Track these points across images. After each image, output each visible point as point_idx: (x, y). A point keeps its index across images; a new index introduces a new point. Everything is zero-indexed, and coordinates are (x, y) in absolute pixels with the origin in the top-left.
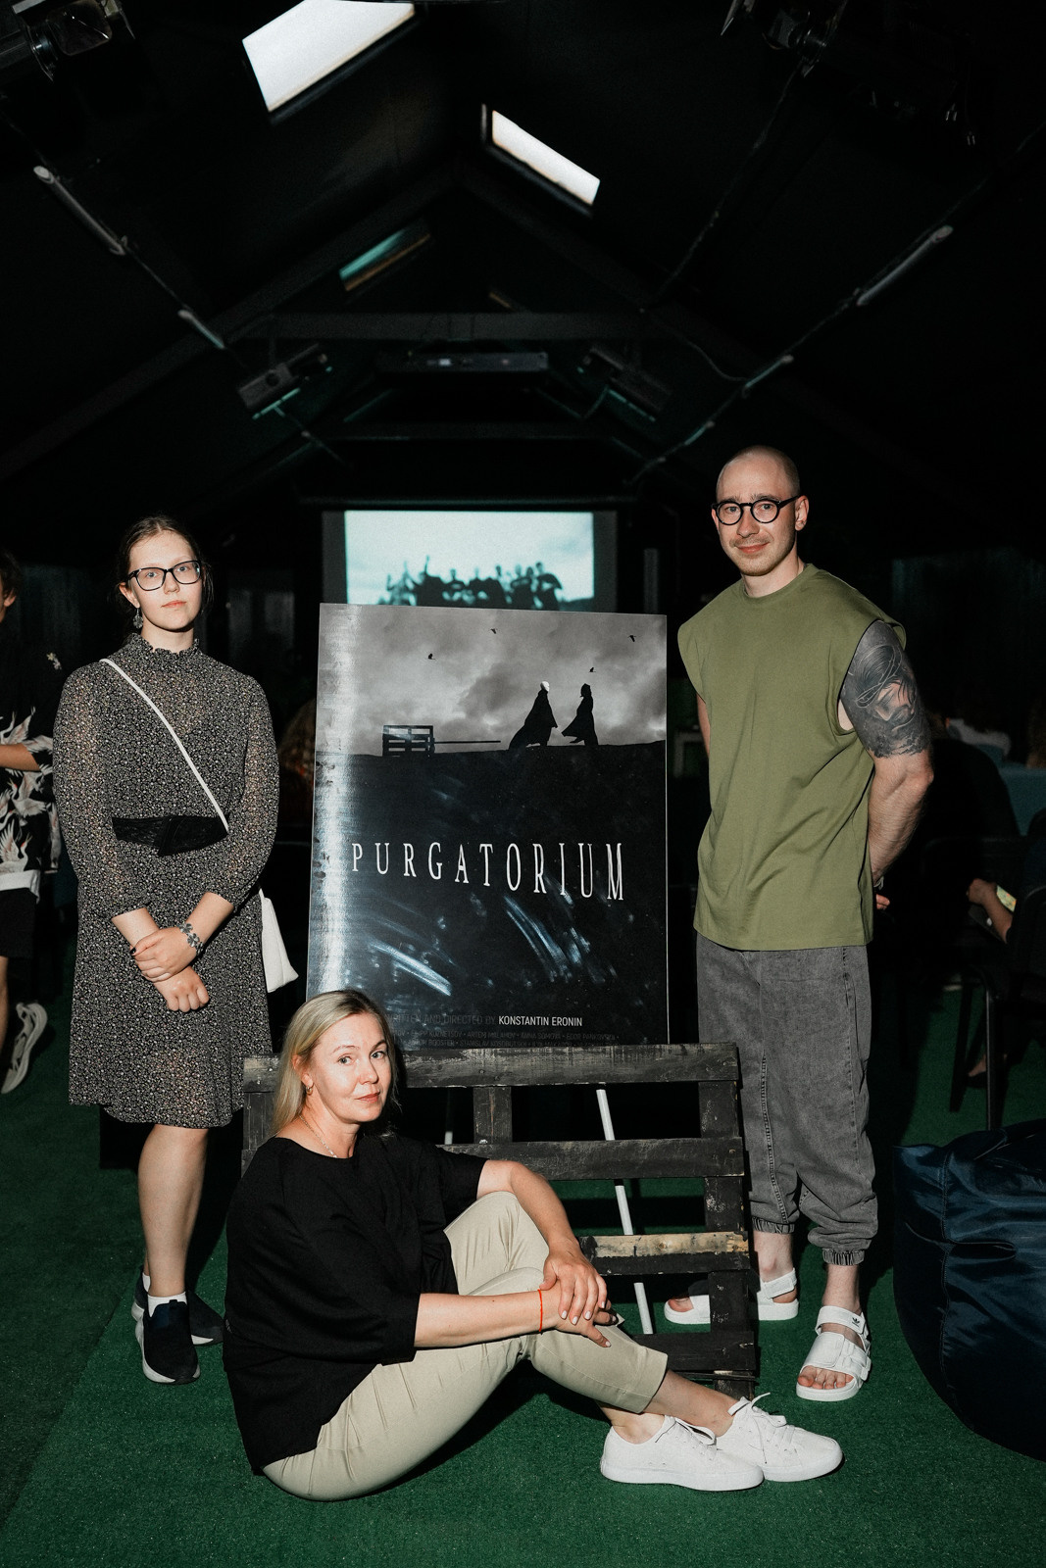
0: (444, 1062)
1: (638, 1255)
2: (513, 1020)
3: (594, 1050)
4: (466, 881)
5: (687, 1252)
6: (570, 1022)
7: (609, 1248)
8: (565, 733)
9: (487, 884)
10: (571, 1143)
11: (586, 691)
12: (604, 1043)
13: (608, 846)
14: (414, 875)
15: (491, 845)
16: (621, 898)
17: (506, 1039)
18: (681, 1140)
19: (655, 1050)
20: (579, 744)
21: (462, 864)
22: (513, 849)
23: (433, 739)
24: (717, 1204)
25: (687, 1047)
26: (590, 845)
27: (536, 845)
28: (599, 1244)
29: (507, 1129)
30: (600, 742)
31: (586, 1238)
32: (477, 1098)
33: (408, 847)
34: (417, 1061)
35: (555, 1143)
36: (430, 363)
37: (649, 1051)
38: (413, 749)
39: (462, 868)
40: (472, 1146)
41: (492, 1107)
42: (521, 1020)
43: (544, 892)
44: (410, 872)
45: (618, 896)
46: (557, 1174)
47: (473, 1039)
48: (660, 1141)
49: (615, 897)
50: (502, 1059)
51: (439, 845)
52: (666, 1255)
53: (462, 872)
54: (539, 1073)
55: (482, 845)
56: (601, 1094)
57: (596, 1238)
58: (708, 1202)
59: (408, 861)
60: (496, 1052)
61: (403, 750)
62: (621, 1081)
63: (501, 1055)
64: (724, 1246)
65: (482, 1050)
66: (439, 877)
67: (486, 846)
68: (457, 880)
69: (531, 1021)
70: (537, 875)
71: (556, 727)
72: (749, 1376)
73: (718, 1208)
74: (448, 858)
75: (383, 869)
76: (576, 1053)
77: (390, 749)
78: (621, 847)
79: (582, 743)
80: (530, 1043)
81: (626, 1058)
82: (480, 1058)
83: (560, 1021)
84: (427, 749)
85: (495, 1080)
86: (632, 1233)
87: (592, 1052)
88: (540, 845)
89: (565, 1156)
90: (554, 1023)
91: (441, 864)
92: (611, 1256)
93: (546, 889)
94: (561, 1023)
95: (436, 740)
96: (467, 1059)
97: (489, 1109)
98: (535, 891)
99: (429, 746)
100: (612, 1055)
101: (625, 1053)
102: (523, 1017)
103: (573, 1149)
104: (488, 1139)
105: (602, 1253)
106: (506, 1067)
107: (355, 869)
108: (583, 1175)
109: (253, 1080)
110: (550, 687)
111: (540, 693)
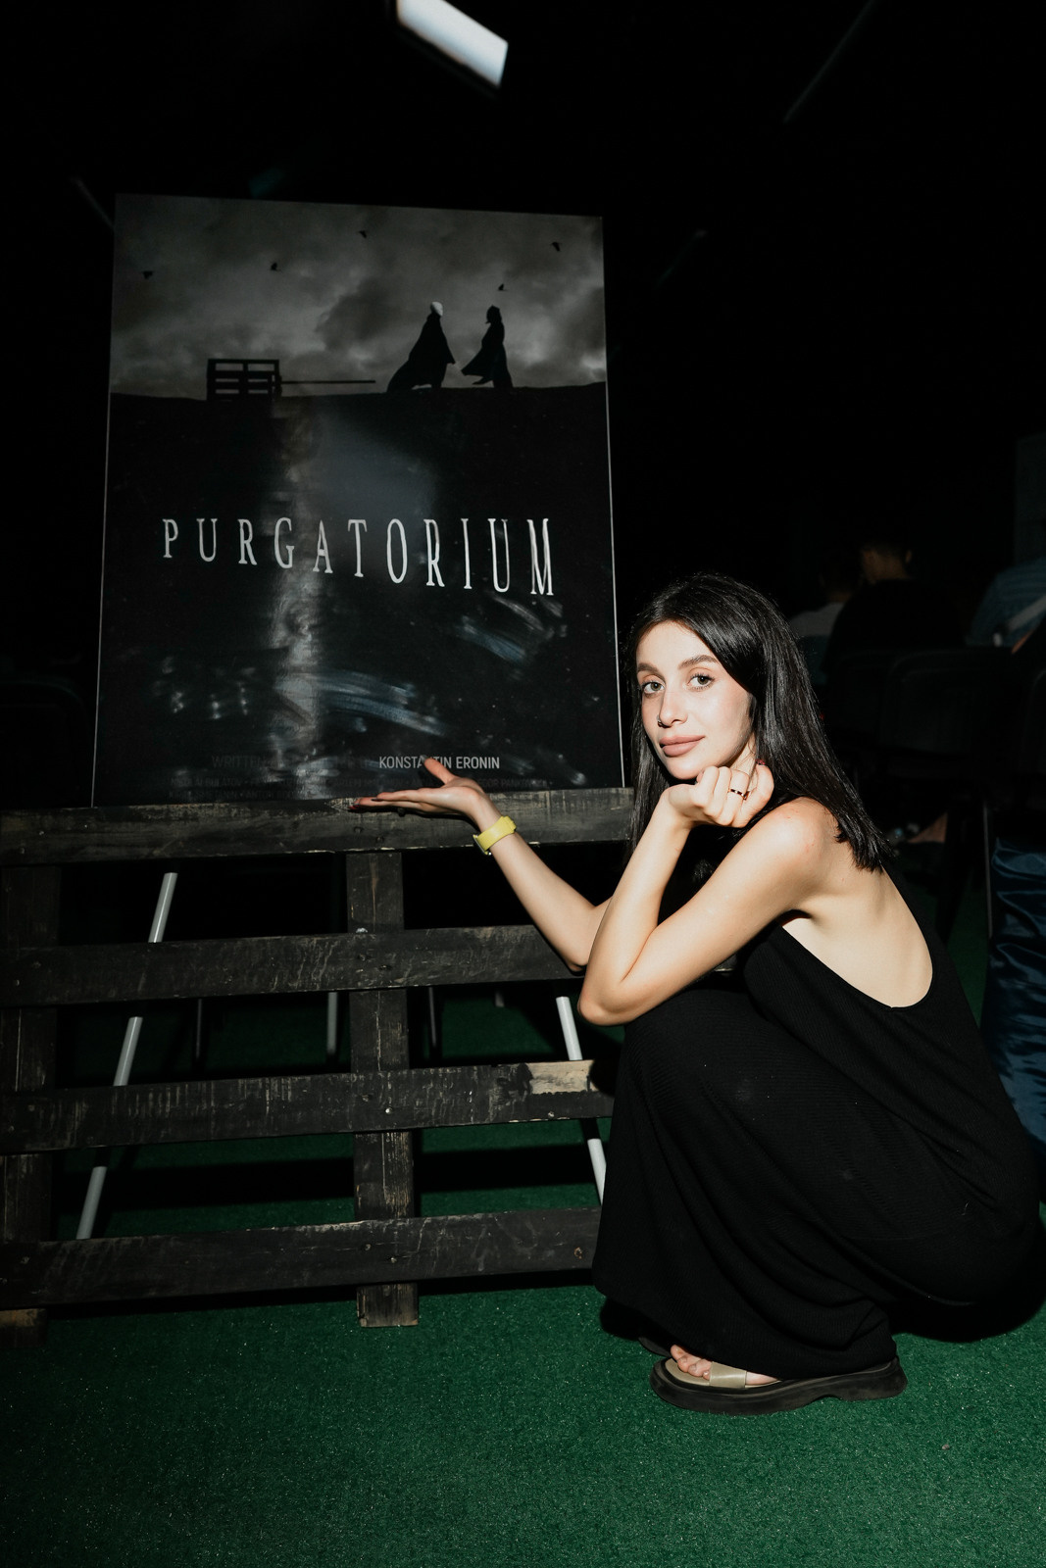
0: (301, 817)
1: (592, 1089)
2: (402, 761)
3: (522, 796)
4: (328, 569)
6: (482, 763)
7: (550, 1080)
8: (466, 371)
9: (359, 574)
10: (490, 929)
11: (494, 315)
12: (532, 787)
13: (531, 522)
14: (254, 562)
15: (363, 522)
16: (550, 593)
19: (608, 797)
20: (486, 385)
21: (322, 547)
22: (395, 526)
23: (278, 378)
26: (504, 521)
27: (428, 522)
28: (535, 1075)
29: (395, 912)
30: (516, 383)
31: (516, 1066)
32: (351, 868)
33: (245, 524)
34: (262, 817)
35: (467, 930)
37: (601, 798)
38: (251, 392)
39: (323, 553)
40: (342, 936)
41: (375, 881)
42: (411, 761)
43: (441, 584)
44: (247, 558)
45: (546, 590)
46: (471, 974)
49: (542, 591)
51: (289, 521)
53: (323, 558)
54: (441, 831)
55: (351, 521)
57: (531, 1066)
59: (245, 543)
61: (236, 392)
62: (562, 840)
66: (290, 565)
67: (356, 522)
68: (316, 569)
70: (431, 562)
71: (453, 362)
74: (302, 539)
75: (208, 554)
77: (218, 391)
78: (548, 523)
79: (490, 384)
81: (569, 810)
83: (468, 762)
84: (270, 391)
85: (377, 841)
86: (580, 1058)
87: (519, 800)
88: (434, 522)
89: (482, 947)
90: (460, 765)
91: (293, 547)
92: (553, 1092)
93: (444, 582)
94: (470, 764)
95: (284, 379)
96: (335, 811)
97: (370, 885)
98: (428, 584)
99: (274, 388)
100: (548, 804)
101: (567, 800)
102: (414, 758)
103: (493, 937)
104: (370, 929)
105: (540, 1088)
106: (393, 823)
107: (168, 555)
108: (508, 975)
109: (15, 847)
110: (444, 309)
111: (429, 318)
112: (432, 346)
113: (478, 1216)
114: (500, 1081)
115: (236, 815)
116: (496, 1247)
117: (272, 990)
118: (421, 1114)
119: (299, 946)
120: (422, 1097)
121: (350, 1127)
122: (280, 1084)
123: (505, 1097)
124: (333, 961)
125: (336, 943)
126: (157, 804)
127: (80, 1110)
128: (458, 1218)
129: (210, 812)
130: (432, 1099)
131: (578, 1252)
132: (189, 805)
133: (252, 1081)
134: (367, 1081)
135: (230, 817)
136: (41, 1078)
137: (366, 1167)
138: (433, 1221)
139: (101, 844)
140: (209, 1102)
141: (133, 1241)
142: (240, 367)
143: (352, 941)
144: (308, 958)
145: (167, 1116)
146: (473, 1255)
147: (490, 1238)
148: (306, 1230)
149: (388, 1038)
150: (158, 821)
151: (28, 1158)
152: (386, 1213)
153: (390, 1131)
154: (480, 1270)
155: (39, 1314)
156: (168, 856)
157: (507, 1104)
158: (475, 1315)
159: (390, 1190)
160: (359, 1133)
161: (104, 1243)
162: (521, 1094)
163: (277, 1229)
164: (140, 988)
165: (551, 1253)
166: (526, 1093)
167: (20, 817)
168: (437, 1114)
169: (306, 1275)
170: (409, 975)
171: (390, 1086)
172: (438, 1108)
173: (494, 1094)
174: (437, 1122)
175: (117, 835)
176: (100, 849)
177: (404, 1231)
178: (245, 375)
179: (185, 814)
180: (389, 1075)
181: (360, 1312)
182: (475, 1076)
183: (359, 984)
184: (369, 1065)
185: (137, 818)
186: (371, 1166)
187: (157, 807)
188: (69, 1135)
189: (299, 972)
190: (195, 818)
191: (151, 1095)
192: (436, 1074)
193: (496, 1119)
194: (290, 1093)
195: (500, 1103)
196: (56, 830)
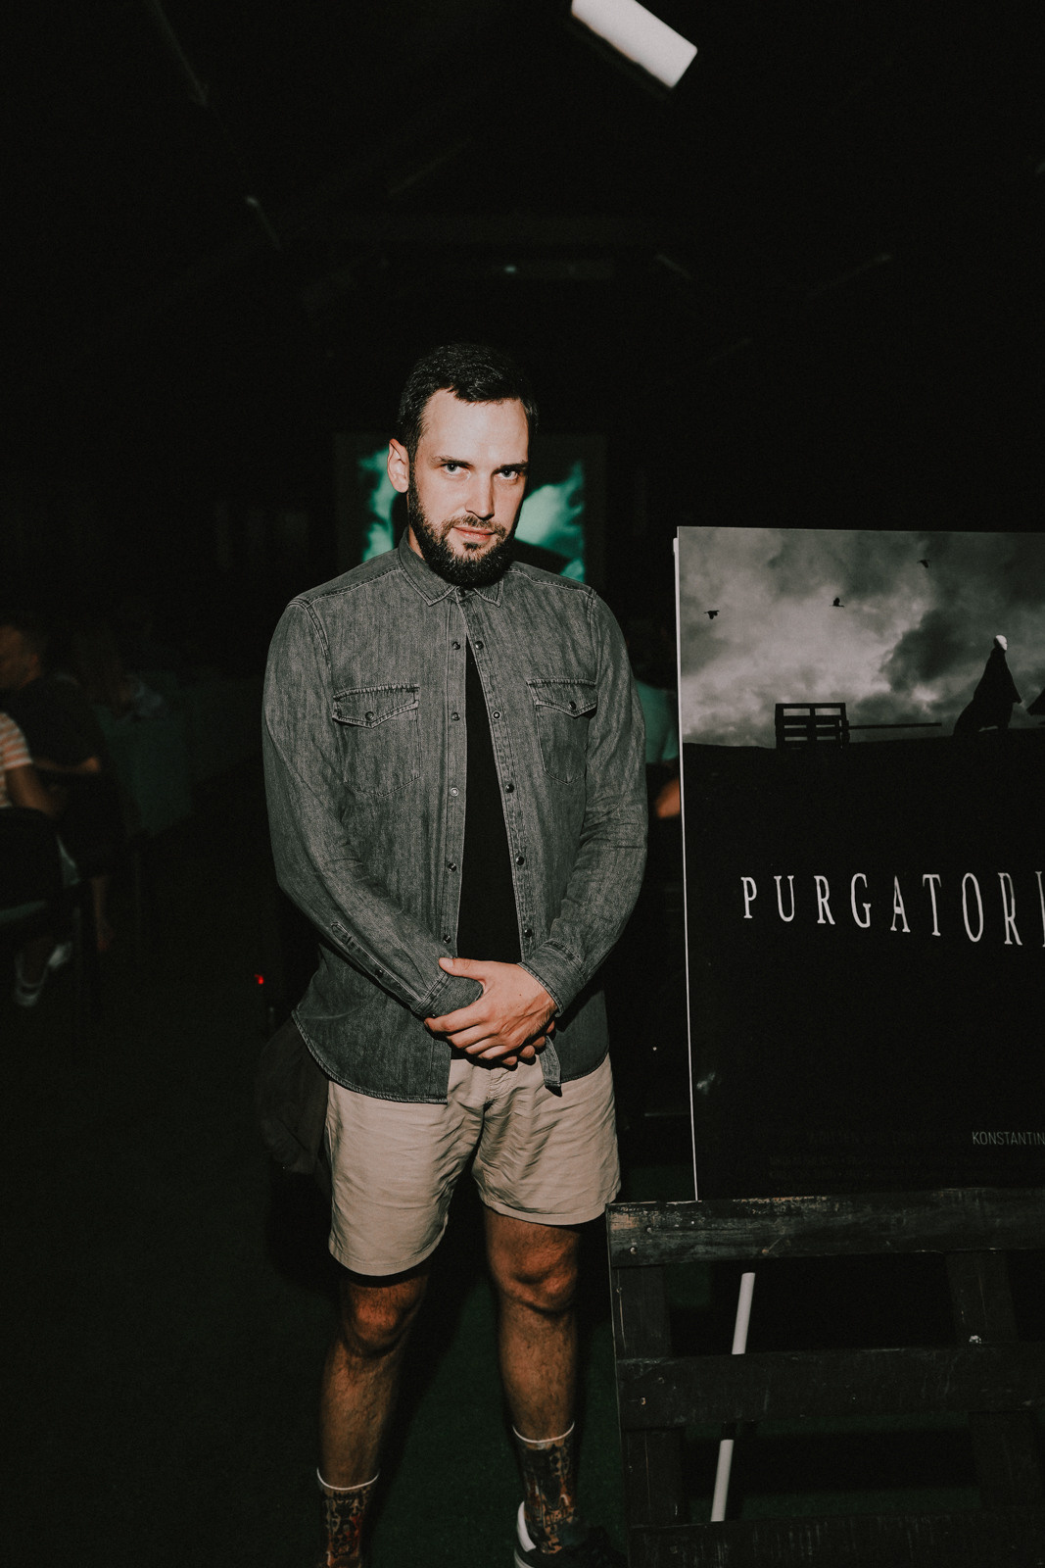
0: (904, 1212)
2: (992, 1138)
4: (906, 929)
8: (1033, 709)
9: (936, 933)
14: (832, 922)
15: (937, 876)
21: (898, 905)
22: (970, 881)
23: (846, 723)
27: (1002, 875)
29: (1007, 1317)
32: (957, 1269)
33: (821, 881)
34: (865, 1211)
38: (818, 738)
39: (899, 910)
40: (957, 1349)
41: (982, 1281)
42: (1004, 1136)
43: (1020, 943)
44: (825, 917)
50: (989, 1207)
51: (864, 877)
53: (899, 916)
55: (925, 876)
59: (823, 902)
60: (980, 1193)
61: (804, 739)
63: (988, 1199)
65: (959, 1191)
66: (868, 925)
67: (930, 877)
68: (893, 928)
69: (1017, 1139)
70: (1007, 919)
71: (1019, 701)
74: (879, 895)
75: (787, 915)
77: (788, 739)
82: (957, 1206)
84: (838, 737)
85: (984, 1241)
88: (1008, 875)
91: (870, 905)
93: (1021, 940)
95: (851, 724)
96: (939, 1204)
97: (977, 1286)
98: (1006, 942)
99: (841, 733)
102: (1007, 1133)
106: (998, 1220)
107: (748, 916)
109: (626, 1246)
110: (1007, 643)
111: (993, 652)
112: (998, 680)
115: (839, 1209)
119: (919, 1360)
124: (956, 1379)
125: (956, 1357)
126: (758, 1197)
129: (813, 1206)
132: (791, 1199)
135: (834, 1212)
136: (673, 1509)
139: (709, 1243)
142: (807, 712)
143: (968, 1354)
144: (931, 1373)
150: (763, 1217)
156: (777, 1256)
167: (628, 1212)
175: (725, 1232)
176: (709, 1248)
178: (813, 719)
179: (789, 1207)
183: (985, 1405)
185: (742, 1213)
187: (760, 1201)
189: (923, 1390)
190: (799, 1213)
196: (665, 1227)
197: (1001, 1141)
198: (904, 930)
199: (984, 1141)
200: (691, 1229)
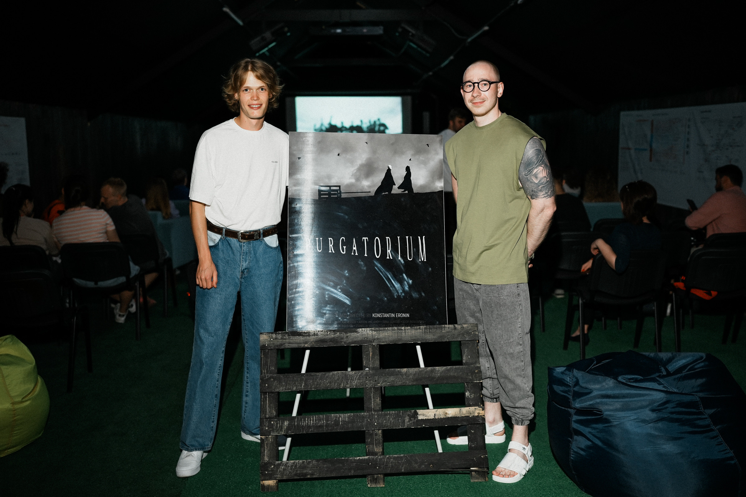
0: (349, 334)
1: (436, 418)
2: (379, 315)
4: (357, 254)
5: (458, 416)
6: (404, 315)
7: (423, 415)
8: (399, 188)
9: (366, 255)
10: (406, 369)
11: (408, 169)
12: (419, 325)
13: (419, 238)
14: (334, 252)
15: (367, 238)
16: (425, 260)
17: (376, 324)
18: (454, 367)
19: (442, 327)
20: (405, 192)
21: (354, 247)
22: (377, 239)
23: (340, 191)
24: (470, 395)
25: (456, 326)
26: (411, 237)
27: (387, 238)
28: (419, 414)
29: (377, 363)
30: (415, 191)
31: (413, 411)
32: (364, 350)
33: (331, 240)
34: (337, 334)
35: (399, 369)
36: (333, 31)
37: (439, 328)
38: (332, 196)
39: (355, 248)
40: (361, 371)
41: (371, 354)
43: (391, 258)
44: (331, 250)
46: (400, 383)
47: (361, 324)
48: (445, 367)
49: (423, 260)
50: (374, 333)
51: (344, 238)
52: (448, 418)
53: (355, 250)
54: (391, 339)
55: (363, 238)
56: (418, 348)
57: (418, 411)
58: (467, 393)
59: (331, 246)
60: (372, 329)
61: (327, 196)
62: (427, 341)
63: (374, 331)
64: (474, 413)
65: (366, 329)
66: (345, 253)
67: (365, 238)
68: (353, 254)
69: (386, 315)
70: (388, 251)
71: (395, 185)
72: (486, 470)
73: (471, 396)
74: (348, 244)
75: (320, 249)
76: (408, 329)
77: (322, 196)
78: (425, 238)
79: (407, 192)
80: (387, 325)
81: (430, 332)
82: (365, 332)
83: (399, 315)
84: (338, 196)
85: (372, 342)
86: (433, 408)
87: (414, 329)
88: (389, 238)
89: (403, 375)
90: (397, 316)
91: (345, 247)
92: (424, 419)
94: (400, 316)
95: (342, 192)
96: (359, 333)
97: (369, 355)
98: (387, 258)
99: (339, 195)
100: (423, 330)
101: (429, 329)
102: (383, 314)
103: (407, 371)
104: (369, 368)
105: (420, 417)
106: (376, 336)
107: (308, 250)
108: (411, 383)
109: (264, 344)
110: (392, 167)
111: (387, 170)
112: (388, 179)
113: (402, 455)
114: (408, 415)
115: (329, 334)
116: (407, 464)
117: (341, 388)
118: (385, 425)
119: (349, 374)
120: (386, 420)
121: (365, 429)
122: (344, 416)
123: (410, 420)
124: (359, 379)
125: (360, 374)
127: (286, 423)
128: (396, 456)
129: (322, 333)
130: (389, 420)
131: (431, 466)
132: (315, 331)
133: (336, 415)
134: (369, 415)
136: (274, 413)
137: (369, 440)
138: (389, 456)
140: (323, 421)
141: (303, 461)
142: (328, 188)
143: (364, 373)
144: (352, 378)
145: (311, 425)
146: (401, 467)
147: (405, 462)
148: (352, 459)
149: (375, 402)
150: (306, 336)
151: (271, 437)
152: (375, 454)
153: (376, 430)
154: (403, 471)
155: (276, 482)
156: (310, 347)
157: (411, 422)
158: (401, 484)
159: (376, 447)
160: (367, 430)
161: (294, 462)
162: (415, 419)
163: (344, 458)
164: (302, 387)
165: (423, 466)
166: (416, 419)
167: (265, 334)
168: (390, 425)
169: (353, 472)
170: (382, 383)
171: (376, 417)
172: (390, 423)
173: (407, 419)
174: (390, 427)
175: (295, 340)
176: (289, 344)
177: (381, 459)
178: (330, 191)
179: (314, 333)
180: (376, 413)
181: (368, 483)
182: (401, 414)
183: (367, 386)
184: (370, 410)
185: (300, 335)
186: (370, 440)
187: (306, 331)
188: (283, 430)
189: (349, 382)
190: (317, 335)
191: (307, 419)
192: (390, 413)
193: (407, 427)
194: (347, 419)
195: (408, 422)
196: (276, 339)
197: (381, 316)
198: (356, 254)
199: (376, 316)
200: (284, 339)
